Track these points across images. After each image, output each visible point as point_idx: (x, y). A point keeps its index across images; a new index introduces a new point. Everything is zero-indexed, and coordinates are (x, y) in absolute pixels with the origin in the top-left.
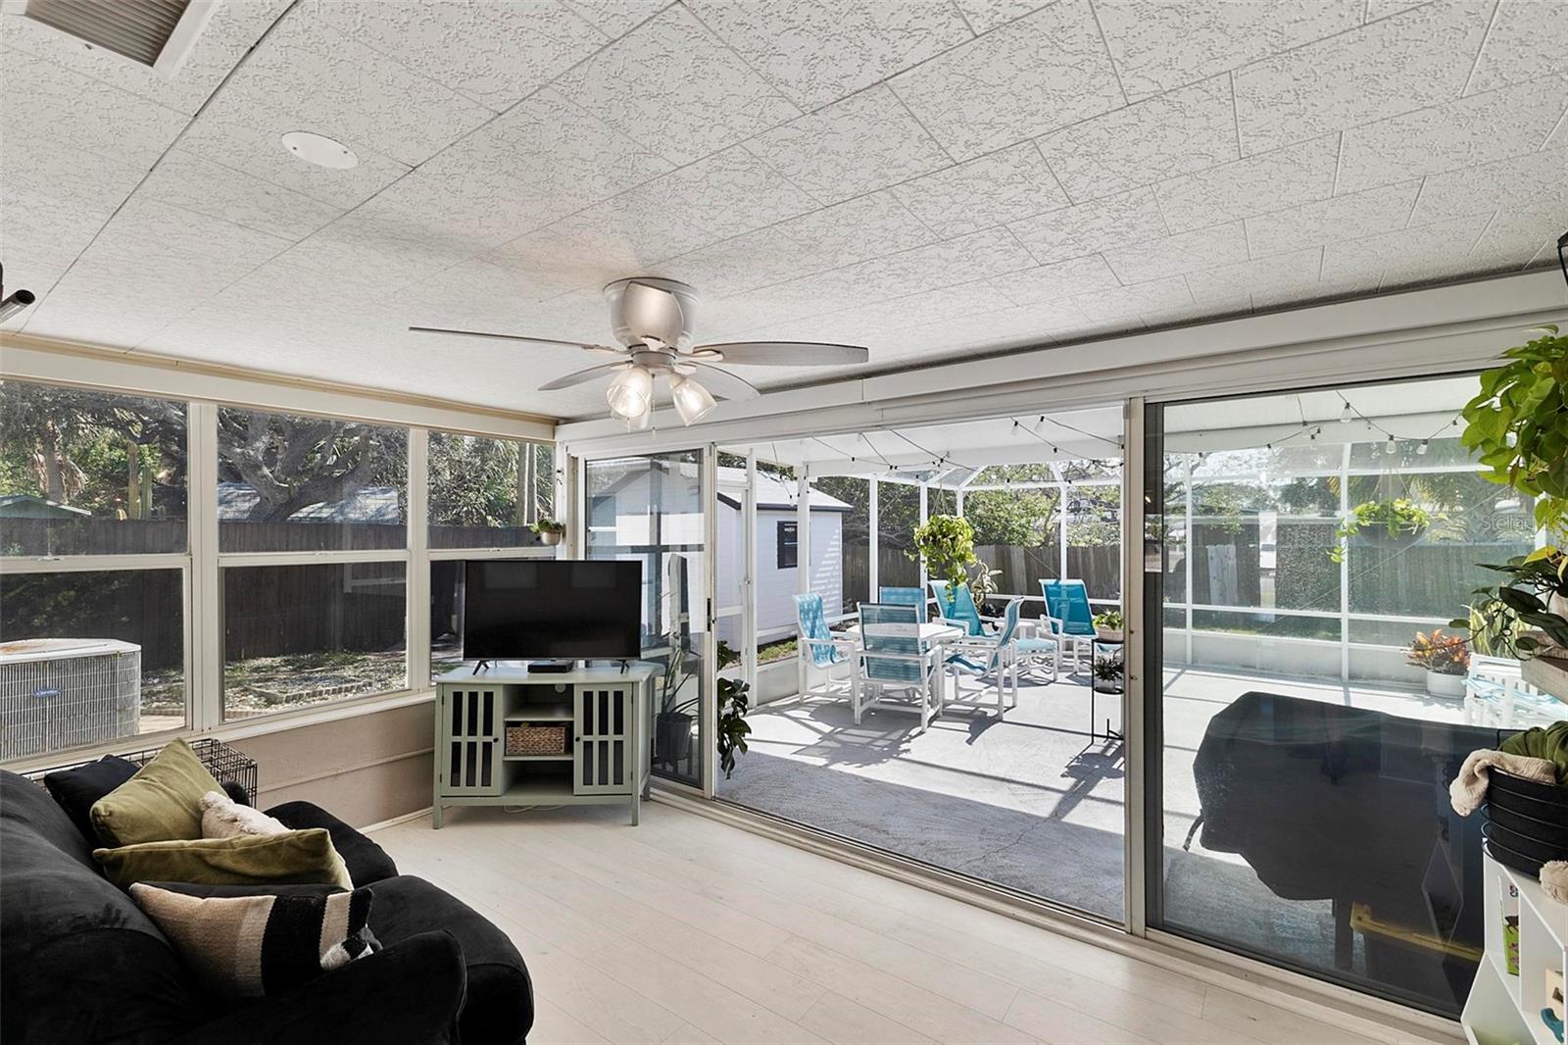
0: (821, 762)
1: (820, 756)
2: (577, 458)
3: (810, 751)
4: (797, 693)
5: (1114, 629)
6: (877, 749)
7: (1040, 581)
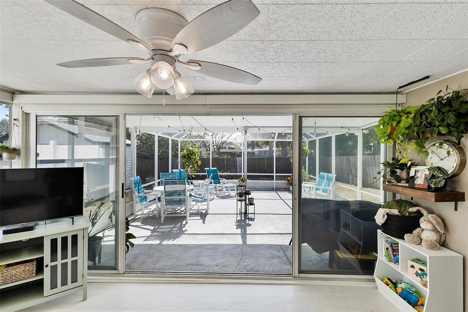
0: (157, 242)
1: (156, 239)
2: (29, 114)
3: (150, 238)
4: (133, 214)
5: (243, 182)
6: (175, 232)
7: (205, 168)
